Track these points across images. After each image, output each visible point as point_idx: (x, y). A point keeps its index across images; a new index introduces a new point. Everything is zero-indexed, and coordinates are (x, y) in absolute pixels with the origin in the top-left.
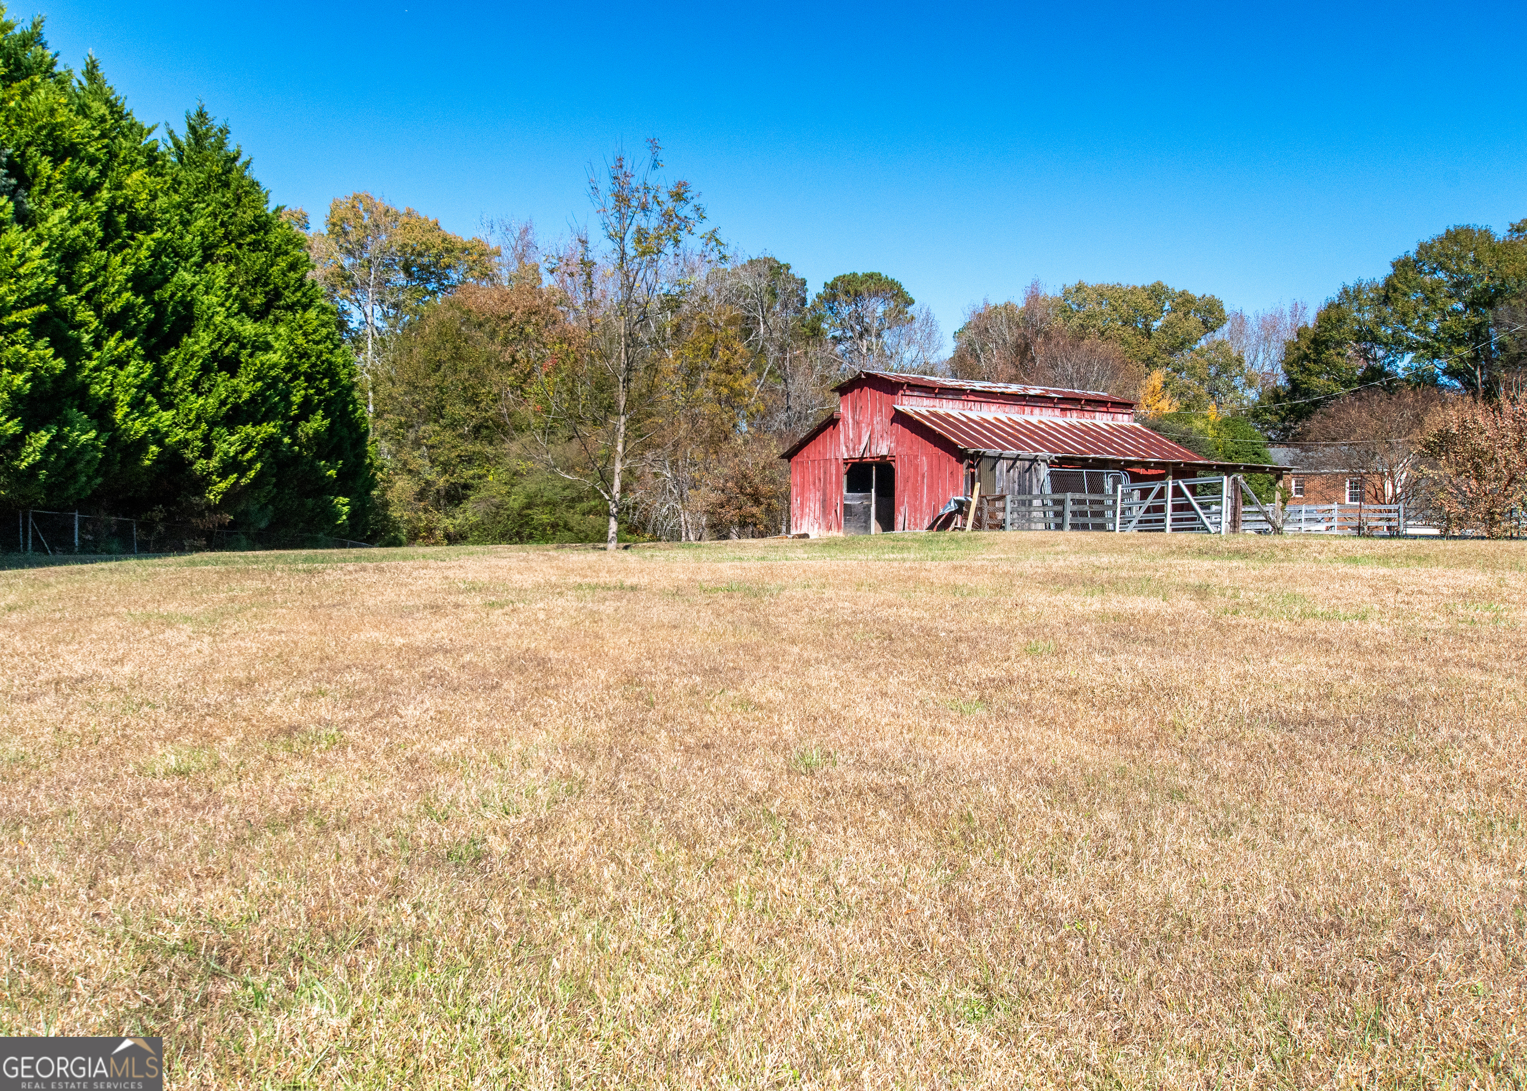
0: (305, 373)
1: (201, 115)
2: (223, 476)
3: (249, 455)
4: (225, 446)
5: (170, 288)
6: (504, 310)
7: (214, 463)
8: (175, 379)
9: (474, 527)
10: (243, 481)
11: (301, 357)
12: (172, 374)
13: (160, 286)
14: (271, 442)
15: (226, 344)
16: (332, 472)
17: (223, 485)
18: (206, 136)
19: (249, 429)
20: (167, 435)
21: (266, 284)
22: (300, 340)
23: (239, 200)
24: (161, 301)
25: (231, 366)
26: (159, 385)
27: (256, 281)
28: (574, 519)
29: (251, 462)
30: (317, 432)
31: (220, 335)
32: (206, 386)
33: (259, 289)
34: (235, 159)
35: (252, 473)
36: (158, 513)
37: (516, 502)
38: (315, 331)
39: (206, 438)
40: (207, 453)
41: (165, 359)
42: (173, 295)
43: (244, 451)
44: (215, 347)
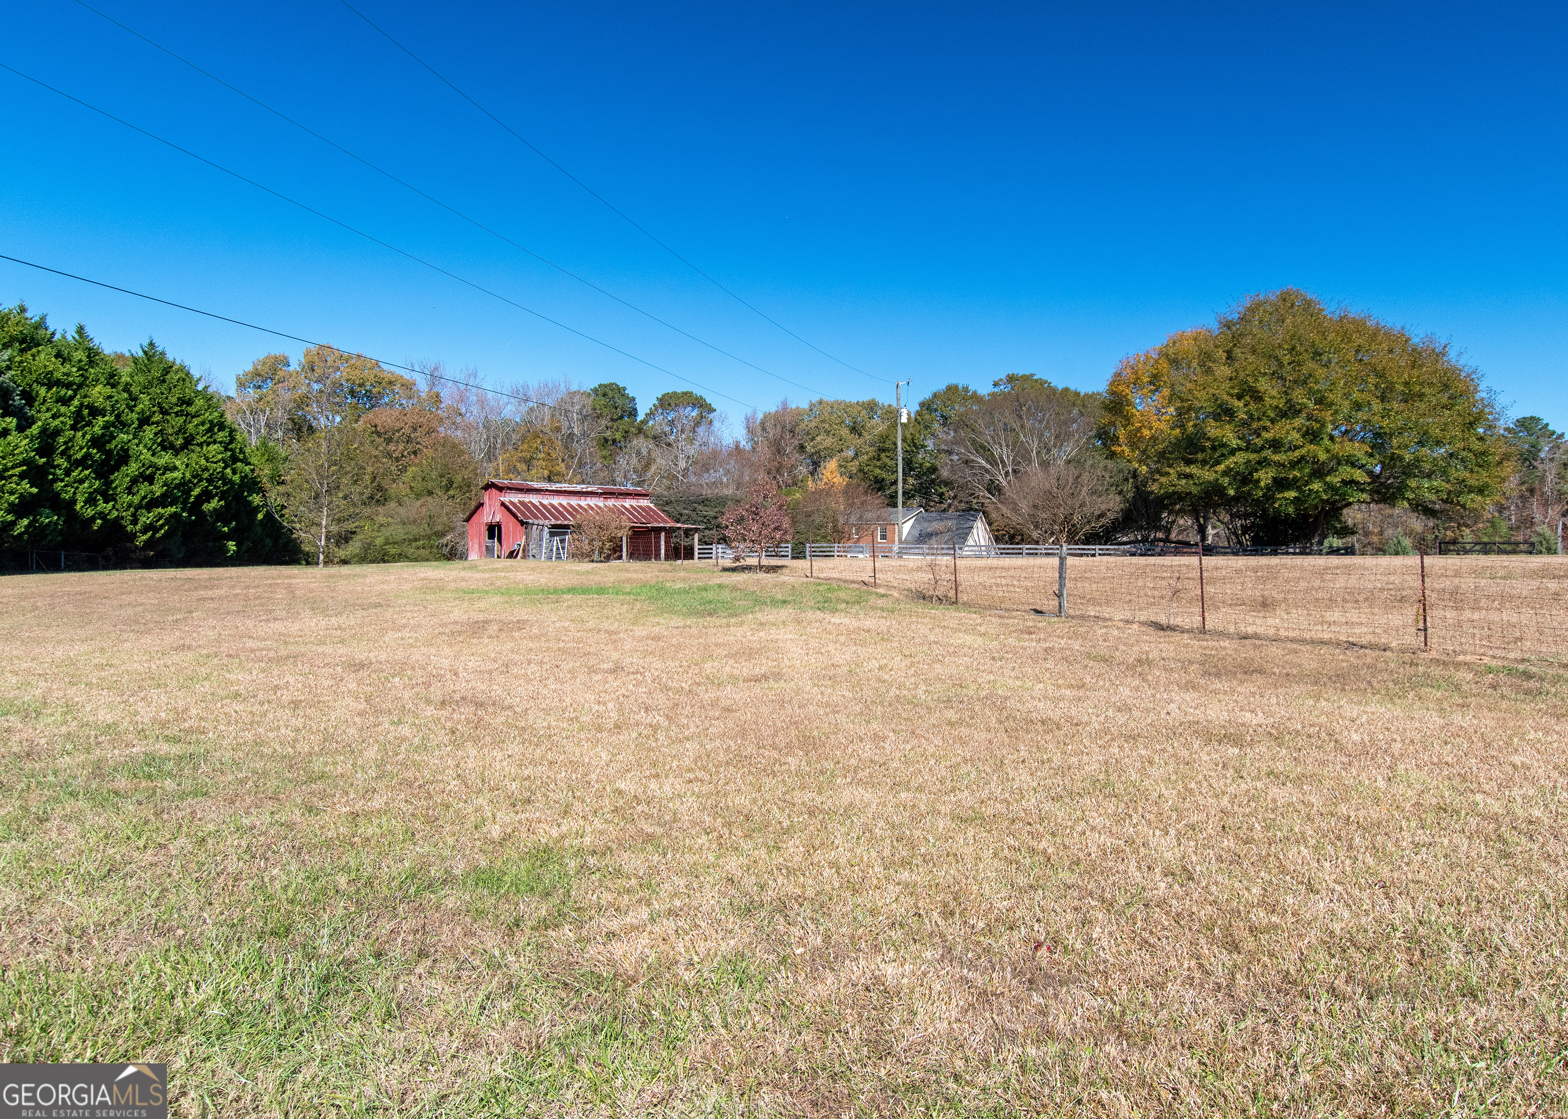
0: (206, 479)
1: (151, 344)
2: (144, 533)
3: (161, 522)
4: (145, 519)
5: (114, 443)
6: (398, 425)
7: (138, 527)
8: (116, 487)
9: (356, 555)
10: (157, 535)
11: (203, 470)
12: (114, 485)
13: (109, 442)
14: (174, 516)
15: (148, 469)
16: (226, 529)
17: (144, 537)
18: (154, 356)
19: (160, 510)
20: (108, 514)
21: (185, 433)
22: (203, 462)
23: (170, 389)
24: (110, 449)
25: (150, 479)
26: (107, 490)
27: (180, 431)
28: (410, 551)
29: (162, 526)
30: (214, 509)
31: (144, 465)
32: (136, 489)
33: (180, 436)
34: (171, 367)
35: (163, 531)
36: (110, 551)
37: (379, 541)
38: (213, 457)
39: (134, 515)
40: (135, 522)
41: (112, 477)
42: (116, 446)
43: (157, 521)
44: (141, 470)
